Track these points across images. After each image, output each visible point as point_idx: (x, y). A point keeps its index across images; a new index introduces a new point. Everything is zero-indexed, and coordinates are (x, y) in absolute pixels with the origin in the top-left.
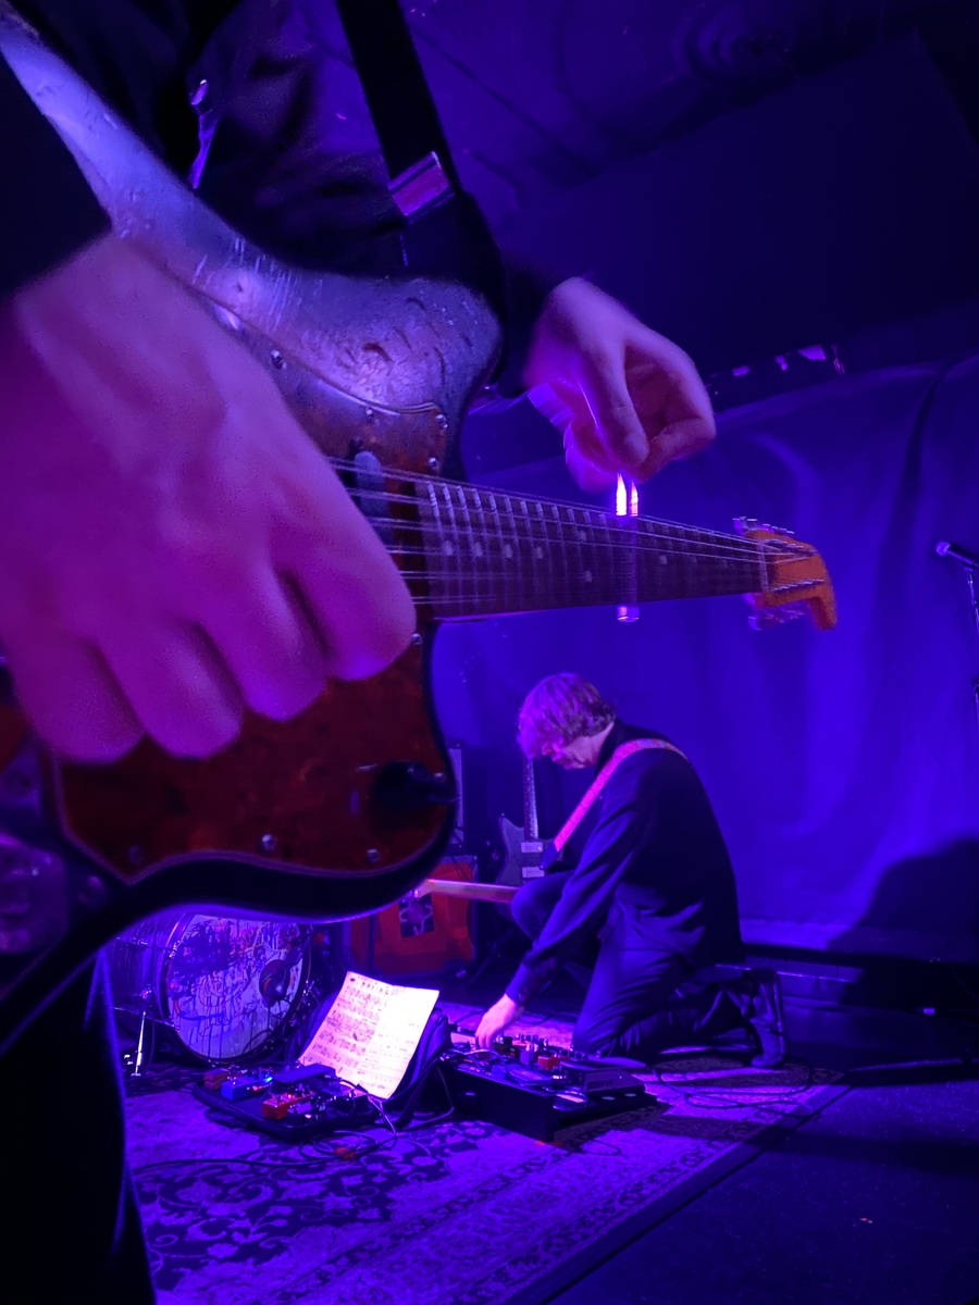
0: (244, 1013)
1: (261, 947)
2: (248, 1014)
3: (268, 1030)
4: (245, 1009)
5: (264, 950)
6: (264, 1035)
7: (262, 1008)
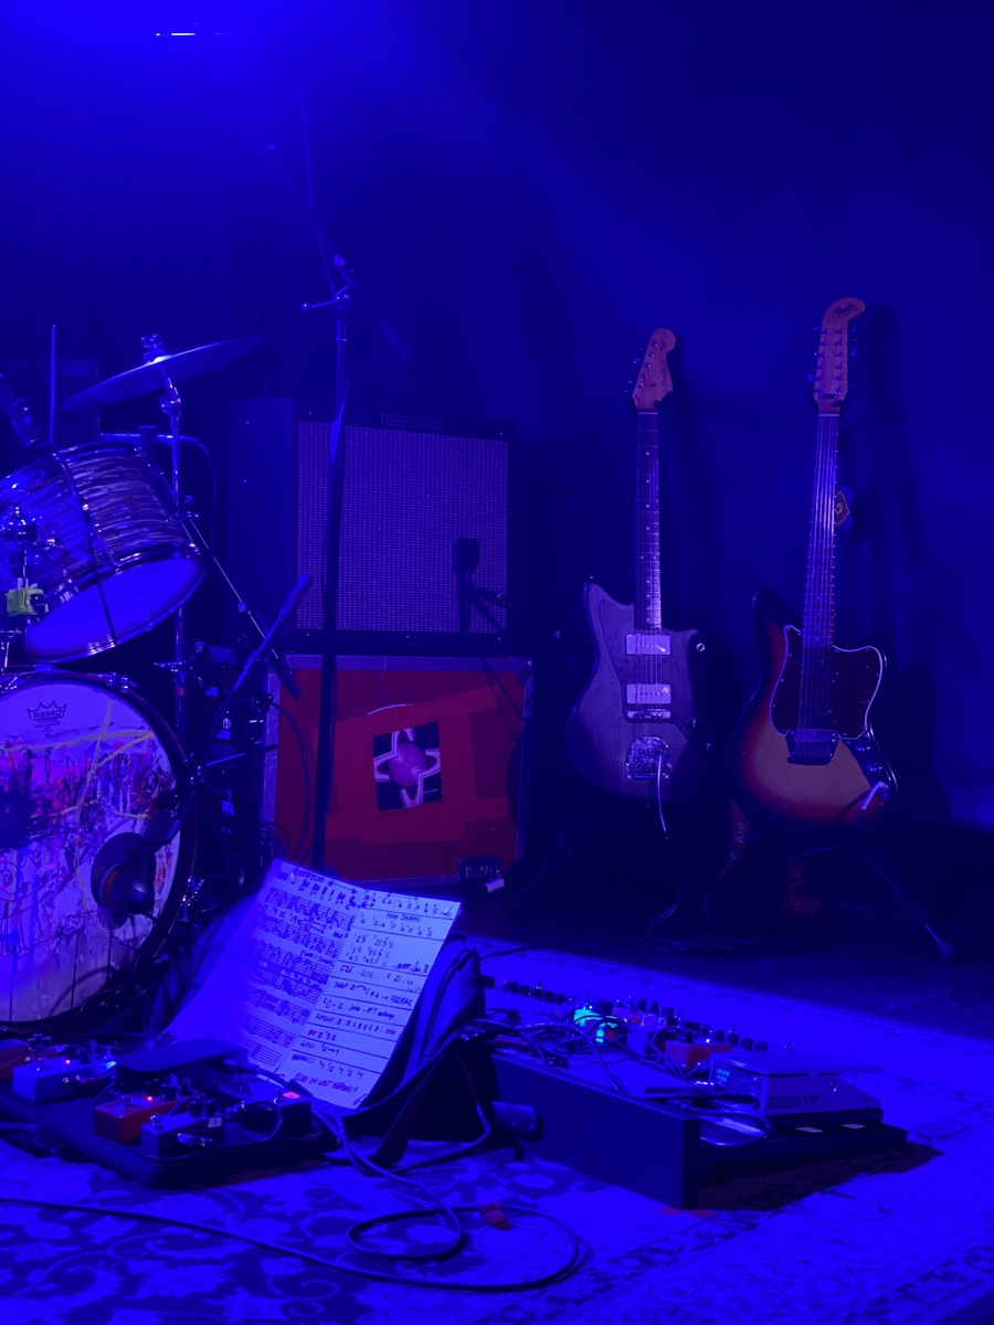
0: (59, 935)
1: (95, 807)
2: (69, 938)
3: (108, 969)
4: (61, 927)
5: (103, 813)
6: (100, 978)
7: (97, 928)
